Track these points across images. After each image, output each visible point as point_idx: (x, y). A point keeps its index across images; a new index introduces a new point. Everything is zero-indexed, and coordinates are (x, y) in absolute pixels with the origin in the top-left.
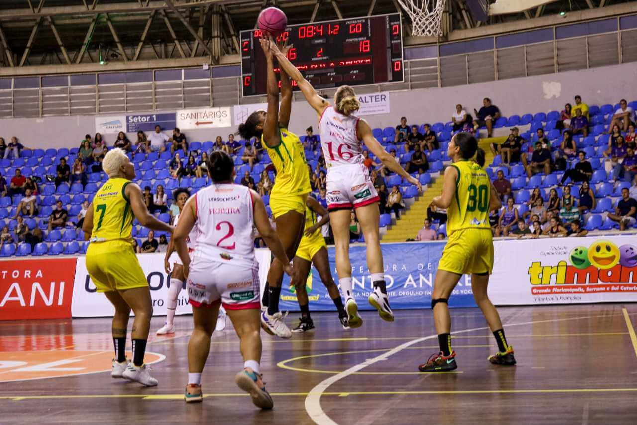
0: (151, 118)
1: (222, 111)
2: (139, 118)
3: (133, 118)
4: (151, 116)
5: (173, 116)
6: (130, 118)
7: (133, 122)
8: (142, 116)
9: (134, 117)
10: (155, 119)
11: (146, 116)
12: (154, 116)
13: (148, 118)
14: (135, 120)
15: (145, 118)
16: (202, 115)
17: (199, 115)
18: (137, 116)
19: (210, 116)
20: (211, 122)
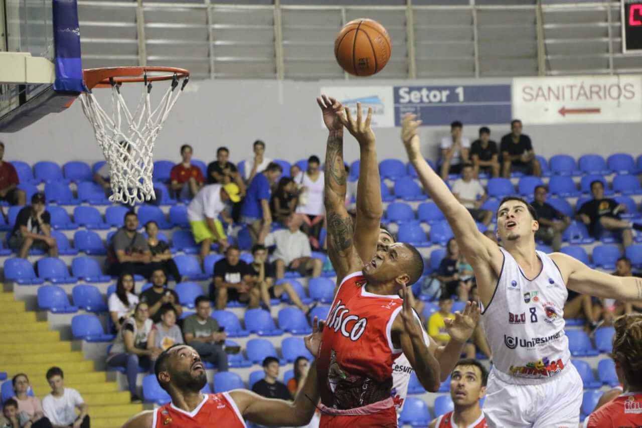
0: (453, 96)
1: (622, 86)
2: (424, 92)
3: (409, 93)
4: (452, 89)
5: (505, 93)
6: (402, 92)
7: (410, 102)
8: (430, 89)
9: (411, 90)
10: (461, 98)
11: (440, 89)
12: (460, 91)
13: (445, 94)
14: (415, 96)
15: (437, 93)
16: (576, 91)
17: (567, 92)
18: (419, 89)
19: (595, 96)
20: (597, 111)
